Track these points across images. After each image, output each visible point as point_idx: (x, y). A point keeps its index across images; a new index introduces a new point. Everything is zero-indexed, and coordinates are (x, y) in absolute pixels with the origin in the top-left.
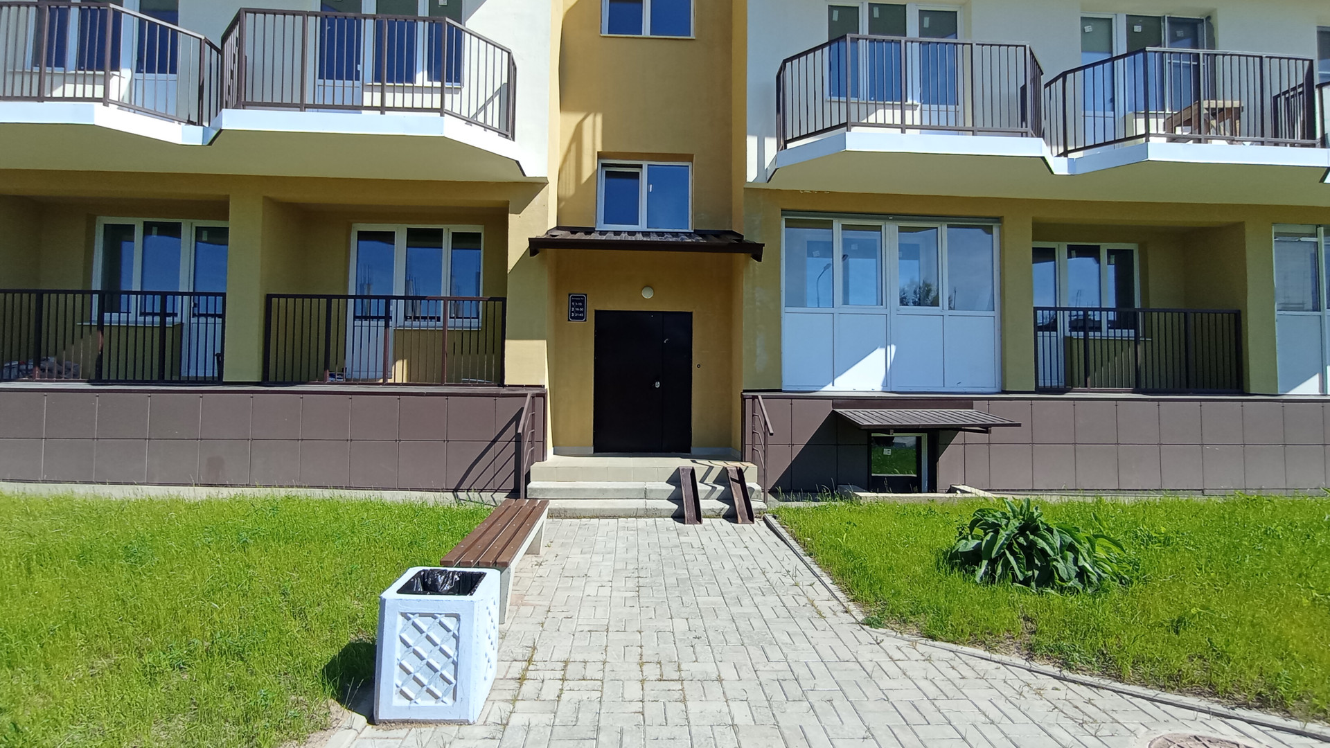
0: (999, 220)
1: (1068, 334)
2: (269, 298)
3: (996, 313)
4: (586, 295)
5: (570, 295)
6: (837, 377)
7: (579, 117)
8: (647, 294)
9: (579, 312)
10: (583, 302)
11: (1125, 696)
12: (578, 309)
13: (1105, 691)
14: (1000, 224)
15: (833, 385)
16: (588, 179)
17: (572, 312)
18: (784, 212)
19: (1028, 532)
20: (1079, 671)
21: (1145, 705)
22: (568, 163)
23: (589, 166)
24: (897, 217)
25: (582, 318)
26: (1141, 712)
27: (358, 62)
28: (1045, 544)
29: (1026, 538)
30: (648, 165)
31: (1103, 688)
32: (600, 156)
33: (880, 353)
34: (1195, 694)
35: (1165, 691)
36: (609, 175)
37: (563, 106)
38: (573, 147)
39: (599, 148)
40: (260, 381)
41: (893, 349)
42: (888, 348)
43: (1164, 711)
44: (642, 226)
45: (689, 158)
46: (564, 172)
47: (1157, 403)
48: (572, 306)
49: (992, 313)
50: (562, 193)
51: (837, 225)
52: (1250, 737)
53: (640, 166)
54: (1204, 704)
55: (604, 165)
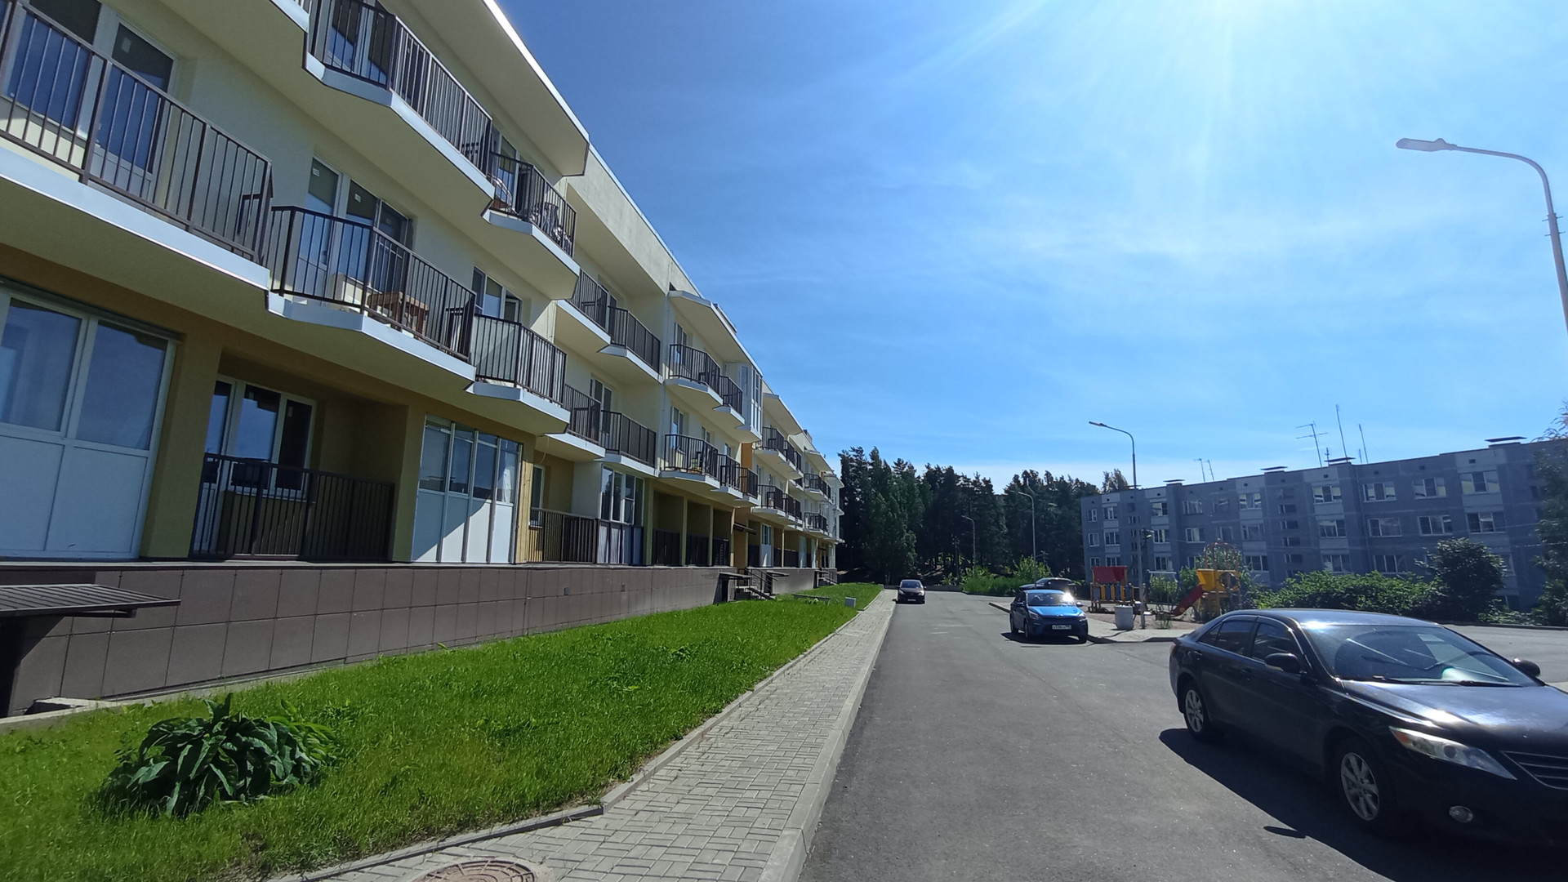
0: (178, 336)
1: (231, 488)
3: (150, 454)
11: (366, 870)
13: (348, 874)
14: (180, 342)
19: (238, 734)
20: (319, 867)
21: (384, 869)
26: (383, 877)
28: (262, 743)
29: (236, 742)
31: (345, 872)
34: (417, 842)
35: (396, 849)
43: (399, 867)
47: (319, 571)
49: (144, 453)
52: (462, 856)
54: (425, 846)
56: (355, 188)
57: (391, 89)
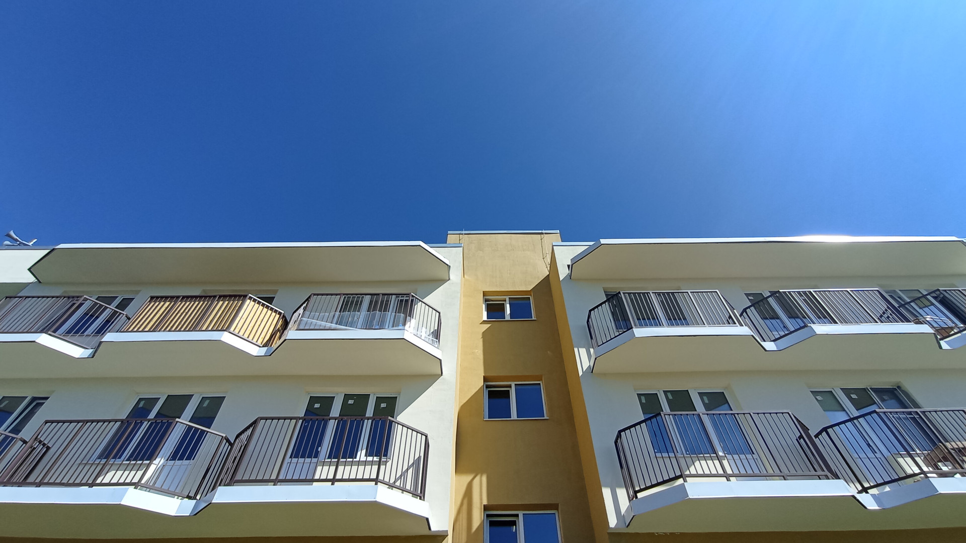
7: (469, 478)
16: (477, 529)
22: (461, 515)
23: (478, 517)
30: (523, 514)
32: (486, 508)
36: (492, 524)
37: (457, 471)
38: (465, 502)
39: (485, 502)
45: (555, 507)
46: (458, 523)
53: (517, 516)
55: (488, 516)
56: (847, 392)
57: (809, 325)
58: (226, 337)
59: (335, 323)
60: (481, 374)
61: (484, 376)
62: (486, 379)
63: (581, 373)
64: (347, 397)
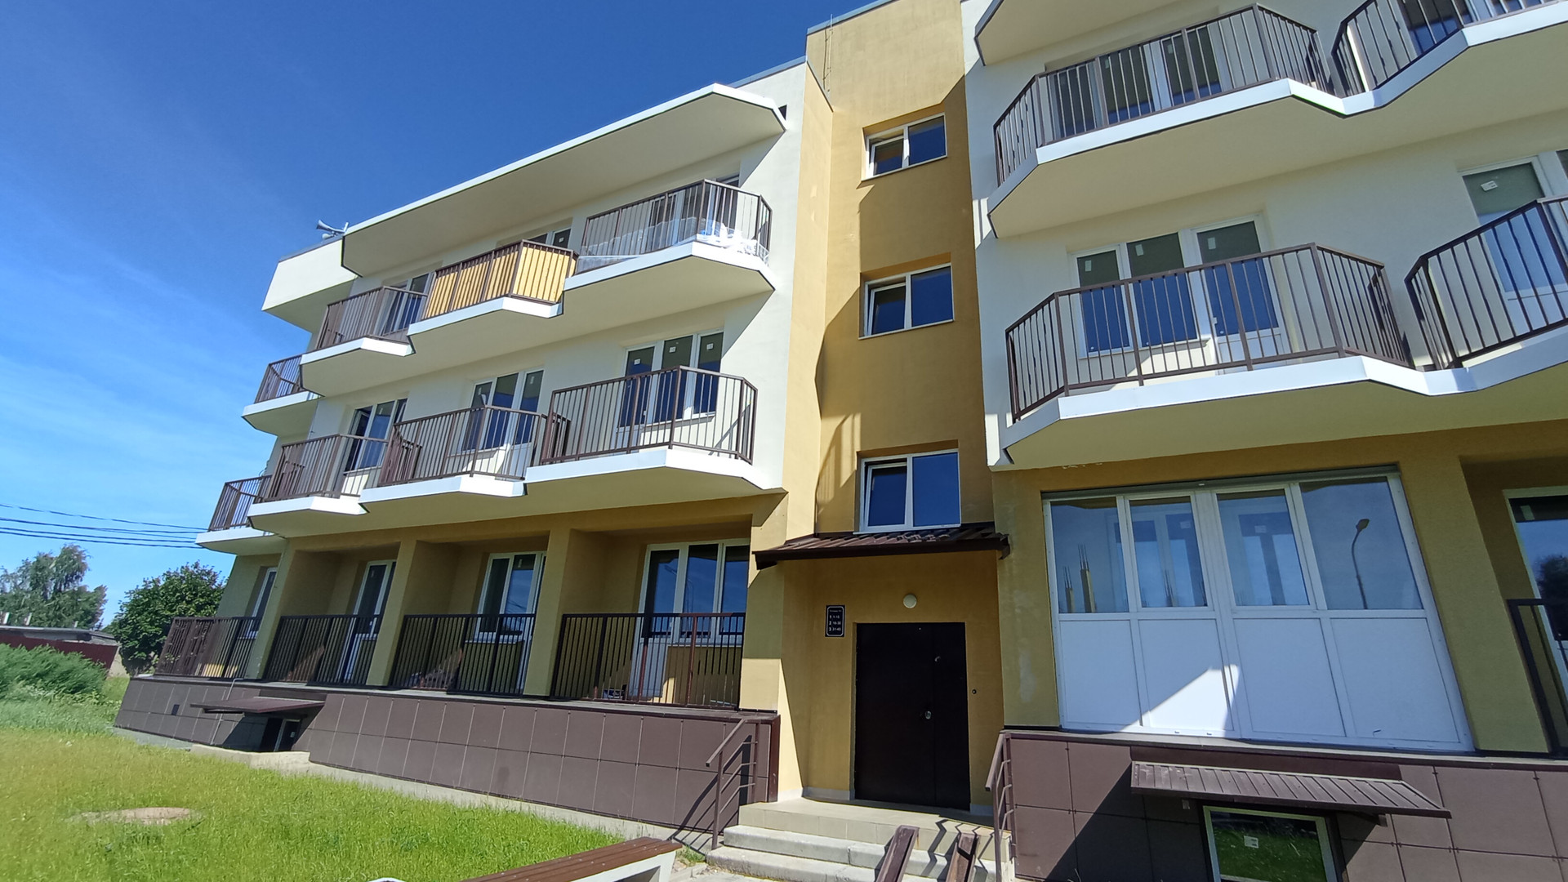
0: (1394, 467)
2: (565, 617)
3: (1429, 610)
4: (844, 607)
5: (827, 607)
6: (1146, 711)
7: (840, 420)
8: (910, 604)
9: (837, 626)
10: (841, 614)
12: (835, 623)
14: (1397, 473)
15: (1141, 724)
16: (847, 481)
17: (829, 626)
18: (1045, 495)
22: (827, 467)
23: (848, 467)
24: (1210, 482)
25: (840, 633)
27: (644, 409)
30: (913, 458)
32: (860, 455)
33: (1212, 679)
37: (824, 411)
38: (833, 451)
39: (858, 448)
40: (548, 695)
41: (1234, 672)
42: (1227, 670)
44: (908, 525)
45: (953, 444)
46: (823, 477)
48: (829, 620)
49: (1419, 613)
50: (820, 499)
51: (1122, 504)
53: (905, 460)
55: (864, 464)
58: (509, 304)
59: (616, 253)
60: (857, 271)
61: (861, 274)
62: (864, 277)
63: (977, 243)
64: (668, 344)
